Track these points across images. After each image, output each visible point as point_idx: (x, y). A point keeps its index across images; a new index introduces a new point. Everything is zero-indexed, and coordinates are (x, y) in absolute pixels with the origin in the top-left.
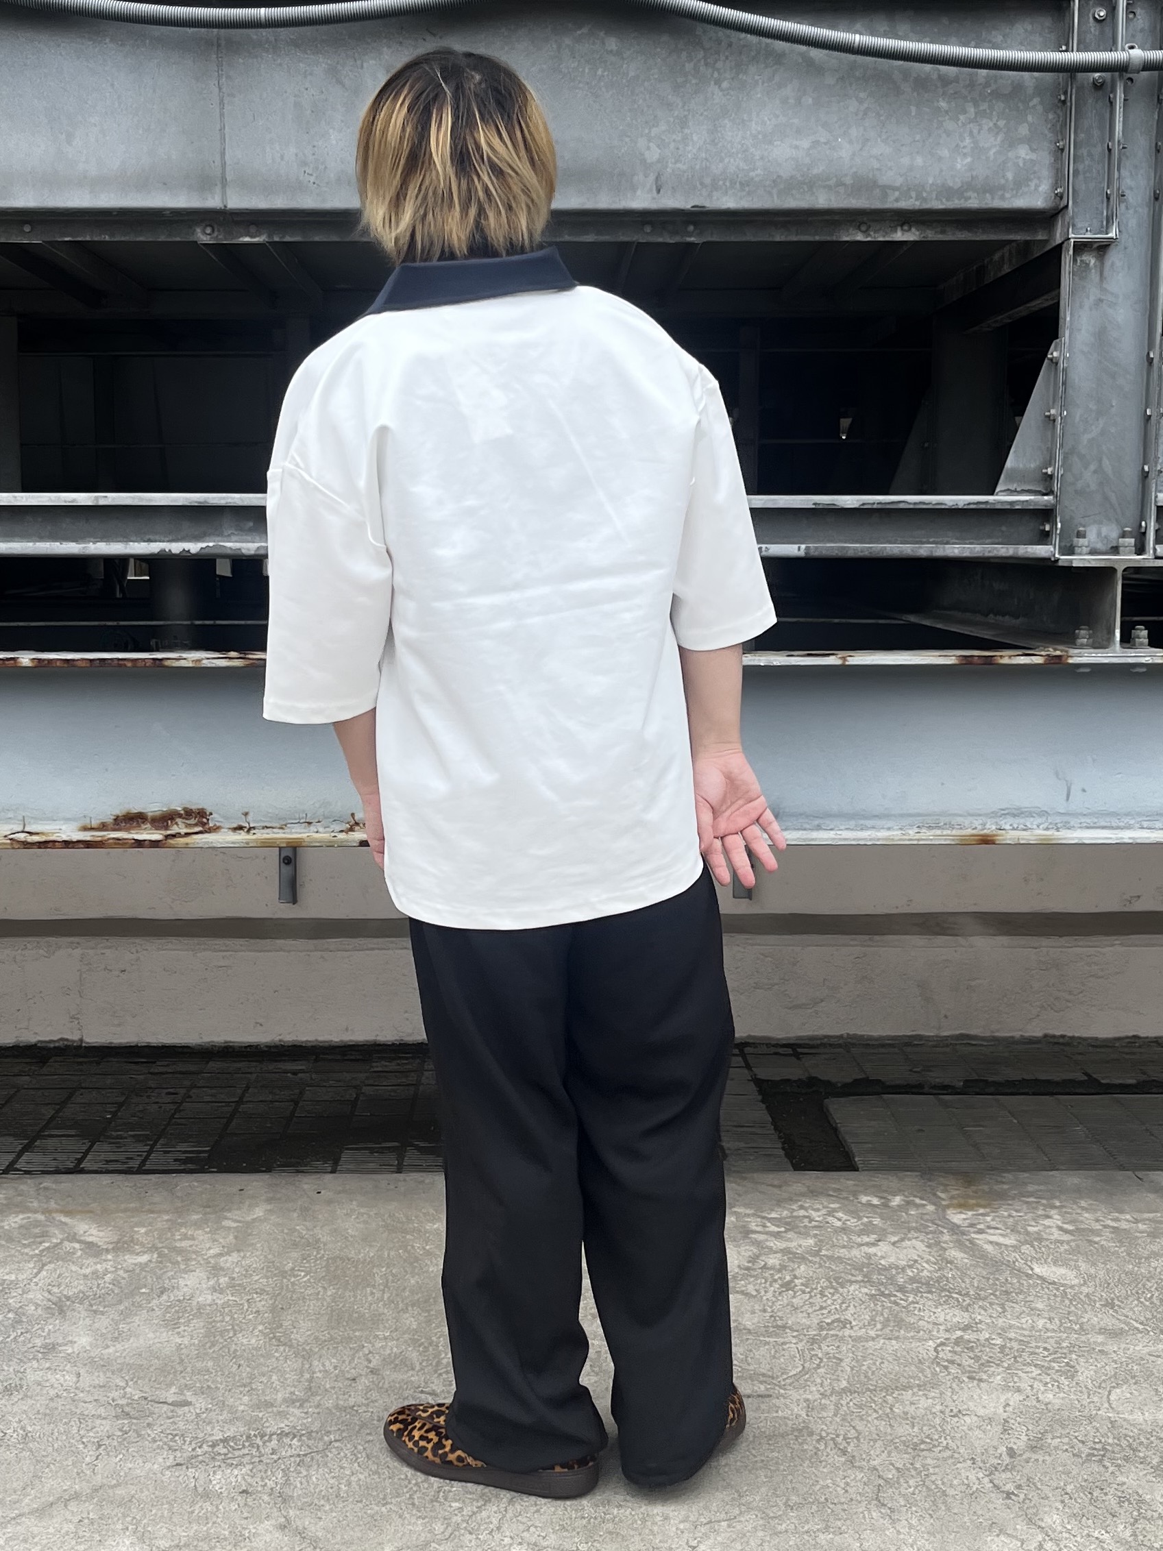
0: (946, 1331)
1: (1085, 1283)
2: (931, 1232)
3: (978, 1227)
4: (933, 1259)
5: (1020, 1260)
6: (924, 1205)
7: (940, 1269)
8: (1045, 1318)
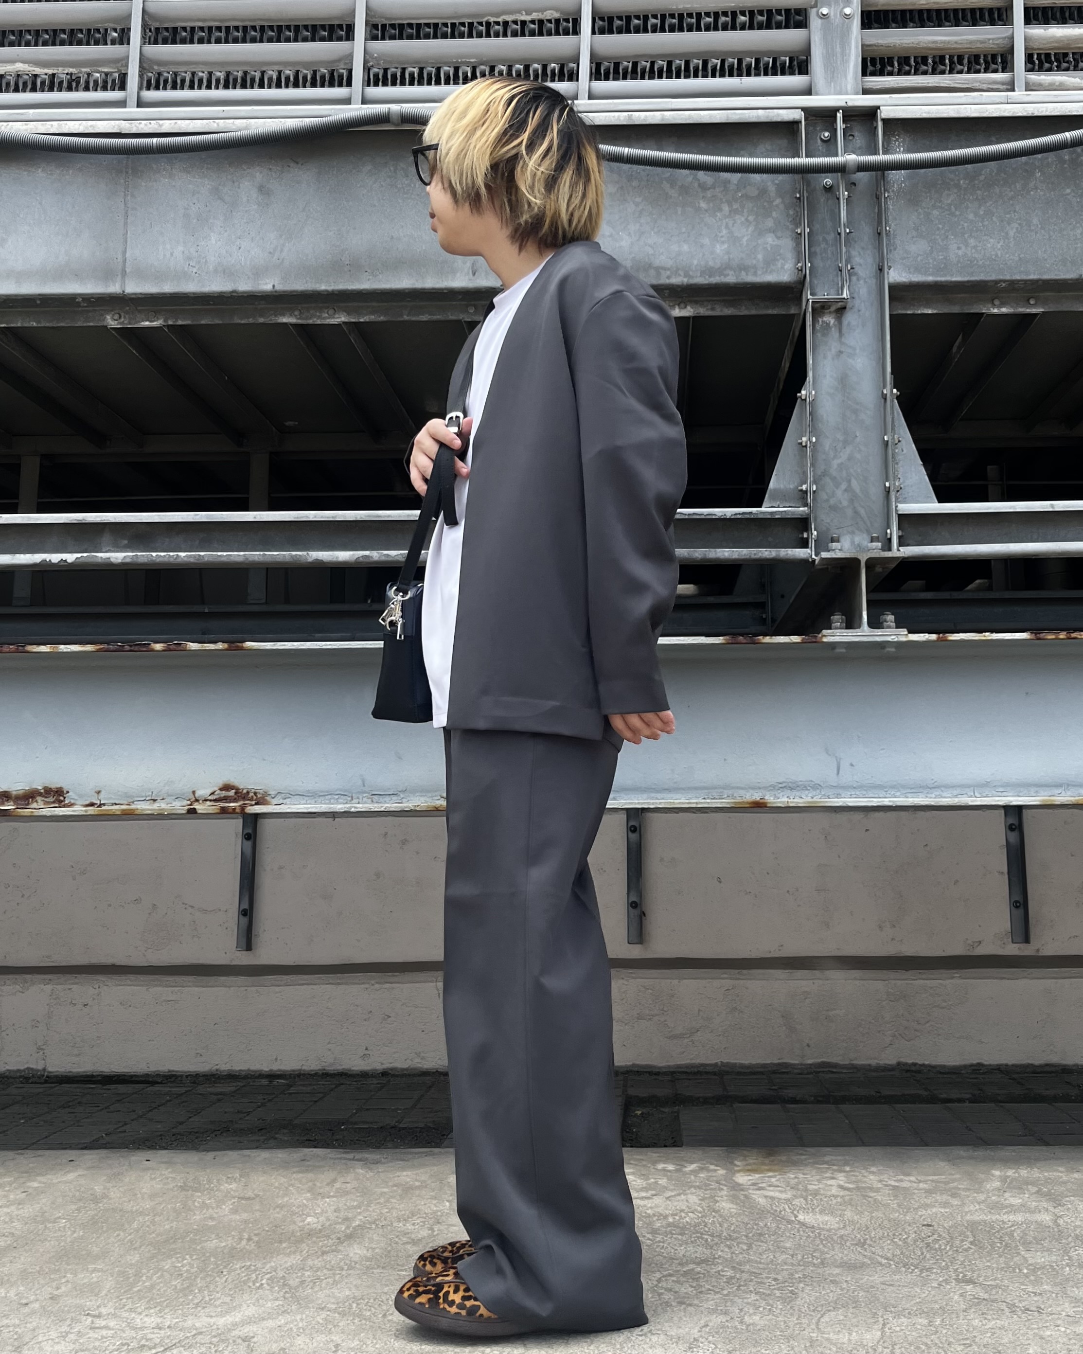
0: (680, 1264)
1: (844, 1227)
2: (711, 1189)
3: (759, 1185)
4: (699, 1209)
5: (788, 1210)
6: (716, 1170)
7: (702, 1217)
8: (788, 1254)
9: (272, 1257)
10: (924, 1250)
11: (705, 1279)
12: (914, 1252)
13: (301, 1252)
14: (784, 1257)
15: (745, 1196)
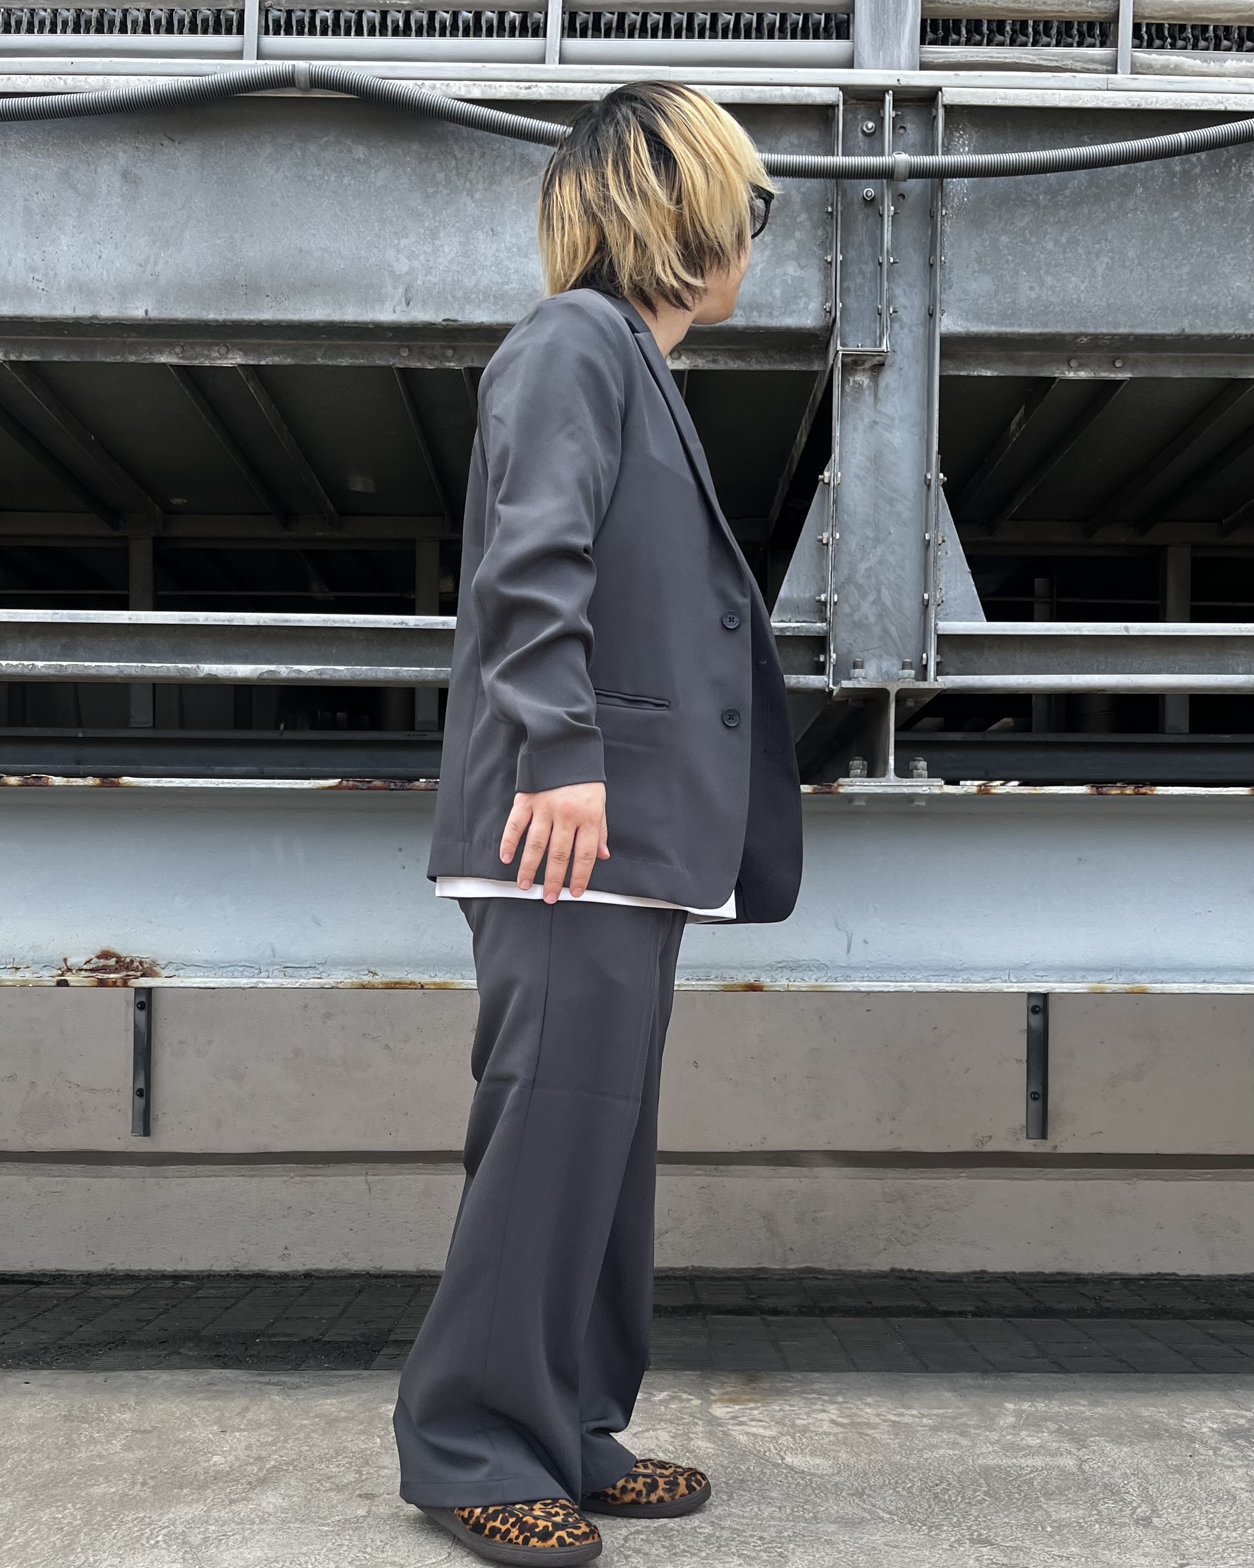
1: (839, 1472)
2: (684, 1424)
3: (740, 1419)
4: (671, 1448)
5: (773, 1450)
6: (689, 1400)
8: (776, 1507)
9: (170, 1507)
10: (932, 1502)
11: (680, 1537)
12: (920, 1505)
13: (205, 1500)
14: (770, 1509)
15: (724, 1433)
